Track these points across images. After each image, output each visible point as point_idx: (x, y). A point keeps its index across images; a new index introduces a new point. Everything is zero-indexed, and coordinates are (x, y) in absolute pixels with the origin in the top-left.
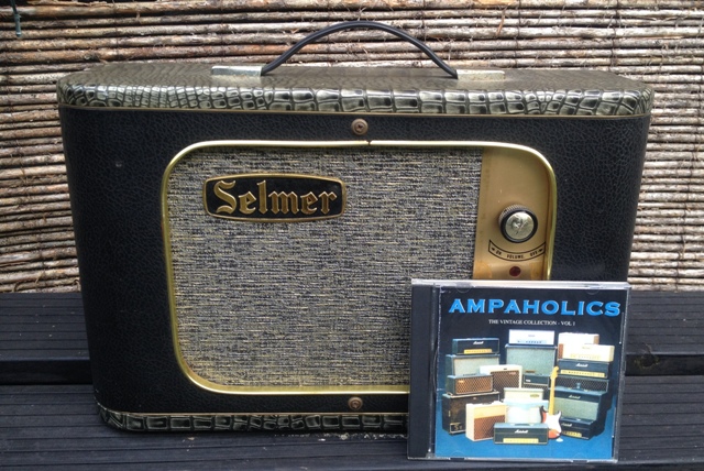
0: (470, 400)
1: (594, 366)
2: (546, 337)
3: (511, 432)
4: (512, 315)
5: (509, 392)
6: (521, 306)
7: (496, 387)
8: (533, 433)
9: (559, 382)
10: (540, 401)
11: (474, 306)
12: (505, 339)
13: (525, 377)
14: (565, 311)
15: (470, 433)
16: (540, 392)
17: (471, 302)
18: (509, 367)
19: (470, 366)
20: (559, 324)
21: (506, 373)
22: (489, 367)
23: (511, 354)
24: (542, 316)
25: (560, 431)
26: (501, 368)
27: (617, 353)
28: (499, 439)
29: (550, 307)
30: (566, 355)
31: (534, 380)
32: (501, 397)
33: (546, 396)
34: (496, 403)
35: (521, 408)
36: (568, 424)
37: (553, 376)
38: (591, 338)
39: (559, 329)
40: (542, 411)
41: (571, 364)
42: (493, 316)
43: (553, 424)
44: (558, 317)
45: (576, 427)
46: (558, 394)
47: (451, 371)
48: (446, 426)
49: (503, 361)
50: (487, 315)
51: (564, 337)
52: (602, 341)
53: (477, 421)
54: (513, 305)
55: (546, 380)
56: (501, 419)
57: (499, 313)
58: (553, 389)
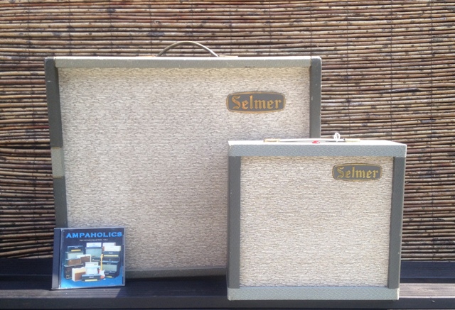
0: (74, 267)
1: (115, 253)
2: (99, 244)
3: (88, 278)
4: (88, 238)
5: (87, 264)
6: (90, 235)
7: (82, 262)
8: (95, 277)
9: (104, 259)
10: (97, 266)
11: (75, 236)
12: (85, 246)
13: (92, 258)
14: (104, 236)
15: (73, 279)
16: (97, 263)
17: (74, 234)
18: (87, 255)
19: (73, 255)
20: (103, 240)
21: (85, 257)
22: (80, 256)
23: (87, 251)
24: (97, 238)
25: (104, 275)
26: (83, 256)
27: (122, 248)
28: (84, 280)
29: (100, 235)
30: (106, 250)
31: (95, 259)
32: (84, 265)
33: (99, 264)
34: (83, 268)
35: (91, 269)
36: (107, 273)
37: (102, 257)
38: (113, 244)
39: (103, 242)
40: (98, 270)
41: (107, 253)
42: (81, 239)
43: (102, 274)
44: (103, 238)
45: (110, 274)
46: (103, 263)
47: (67, 257)
48: (65, 277)
49: (85, 253)
50: (79, 238)
51: (105, 244)
52: (117, 245)
53: (76, 274)
54: (88, 235)
55: (99, 259)
56: (84, 273)
57: (83, 238)
58: (101, 262)
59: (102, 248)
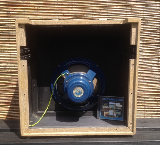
12: (109, 103)
13: (111, 109)
19: (105, 107)
20: (115, 102)
28: (108, 116)
34: (108, 112)
35: (111, 113)
36: (117, 115)
40: (114, 113)
41: (117, 107)
47: (102, 107)
50: (107, 100)
52: (121, 104)
53: (105, 114)
54: (110, 99)
58: (115, 110)
59: (115, 105)
